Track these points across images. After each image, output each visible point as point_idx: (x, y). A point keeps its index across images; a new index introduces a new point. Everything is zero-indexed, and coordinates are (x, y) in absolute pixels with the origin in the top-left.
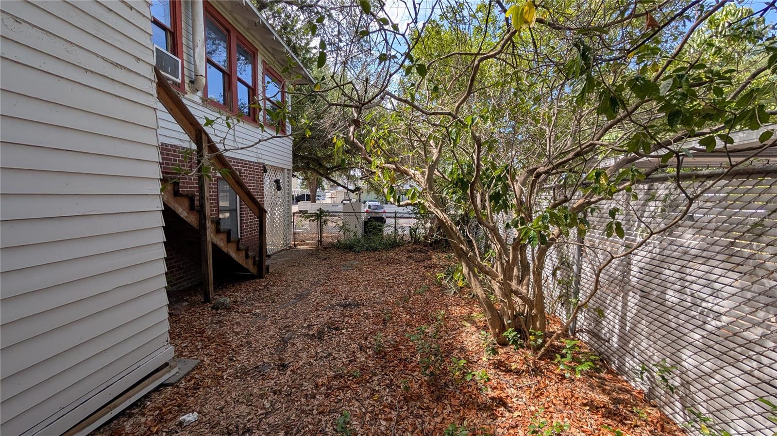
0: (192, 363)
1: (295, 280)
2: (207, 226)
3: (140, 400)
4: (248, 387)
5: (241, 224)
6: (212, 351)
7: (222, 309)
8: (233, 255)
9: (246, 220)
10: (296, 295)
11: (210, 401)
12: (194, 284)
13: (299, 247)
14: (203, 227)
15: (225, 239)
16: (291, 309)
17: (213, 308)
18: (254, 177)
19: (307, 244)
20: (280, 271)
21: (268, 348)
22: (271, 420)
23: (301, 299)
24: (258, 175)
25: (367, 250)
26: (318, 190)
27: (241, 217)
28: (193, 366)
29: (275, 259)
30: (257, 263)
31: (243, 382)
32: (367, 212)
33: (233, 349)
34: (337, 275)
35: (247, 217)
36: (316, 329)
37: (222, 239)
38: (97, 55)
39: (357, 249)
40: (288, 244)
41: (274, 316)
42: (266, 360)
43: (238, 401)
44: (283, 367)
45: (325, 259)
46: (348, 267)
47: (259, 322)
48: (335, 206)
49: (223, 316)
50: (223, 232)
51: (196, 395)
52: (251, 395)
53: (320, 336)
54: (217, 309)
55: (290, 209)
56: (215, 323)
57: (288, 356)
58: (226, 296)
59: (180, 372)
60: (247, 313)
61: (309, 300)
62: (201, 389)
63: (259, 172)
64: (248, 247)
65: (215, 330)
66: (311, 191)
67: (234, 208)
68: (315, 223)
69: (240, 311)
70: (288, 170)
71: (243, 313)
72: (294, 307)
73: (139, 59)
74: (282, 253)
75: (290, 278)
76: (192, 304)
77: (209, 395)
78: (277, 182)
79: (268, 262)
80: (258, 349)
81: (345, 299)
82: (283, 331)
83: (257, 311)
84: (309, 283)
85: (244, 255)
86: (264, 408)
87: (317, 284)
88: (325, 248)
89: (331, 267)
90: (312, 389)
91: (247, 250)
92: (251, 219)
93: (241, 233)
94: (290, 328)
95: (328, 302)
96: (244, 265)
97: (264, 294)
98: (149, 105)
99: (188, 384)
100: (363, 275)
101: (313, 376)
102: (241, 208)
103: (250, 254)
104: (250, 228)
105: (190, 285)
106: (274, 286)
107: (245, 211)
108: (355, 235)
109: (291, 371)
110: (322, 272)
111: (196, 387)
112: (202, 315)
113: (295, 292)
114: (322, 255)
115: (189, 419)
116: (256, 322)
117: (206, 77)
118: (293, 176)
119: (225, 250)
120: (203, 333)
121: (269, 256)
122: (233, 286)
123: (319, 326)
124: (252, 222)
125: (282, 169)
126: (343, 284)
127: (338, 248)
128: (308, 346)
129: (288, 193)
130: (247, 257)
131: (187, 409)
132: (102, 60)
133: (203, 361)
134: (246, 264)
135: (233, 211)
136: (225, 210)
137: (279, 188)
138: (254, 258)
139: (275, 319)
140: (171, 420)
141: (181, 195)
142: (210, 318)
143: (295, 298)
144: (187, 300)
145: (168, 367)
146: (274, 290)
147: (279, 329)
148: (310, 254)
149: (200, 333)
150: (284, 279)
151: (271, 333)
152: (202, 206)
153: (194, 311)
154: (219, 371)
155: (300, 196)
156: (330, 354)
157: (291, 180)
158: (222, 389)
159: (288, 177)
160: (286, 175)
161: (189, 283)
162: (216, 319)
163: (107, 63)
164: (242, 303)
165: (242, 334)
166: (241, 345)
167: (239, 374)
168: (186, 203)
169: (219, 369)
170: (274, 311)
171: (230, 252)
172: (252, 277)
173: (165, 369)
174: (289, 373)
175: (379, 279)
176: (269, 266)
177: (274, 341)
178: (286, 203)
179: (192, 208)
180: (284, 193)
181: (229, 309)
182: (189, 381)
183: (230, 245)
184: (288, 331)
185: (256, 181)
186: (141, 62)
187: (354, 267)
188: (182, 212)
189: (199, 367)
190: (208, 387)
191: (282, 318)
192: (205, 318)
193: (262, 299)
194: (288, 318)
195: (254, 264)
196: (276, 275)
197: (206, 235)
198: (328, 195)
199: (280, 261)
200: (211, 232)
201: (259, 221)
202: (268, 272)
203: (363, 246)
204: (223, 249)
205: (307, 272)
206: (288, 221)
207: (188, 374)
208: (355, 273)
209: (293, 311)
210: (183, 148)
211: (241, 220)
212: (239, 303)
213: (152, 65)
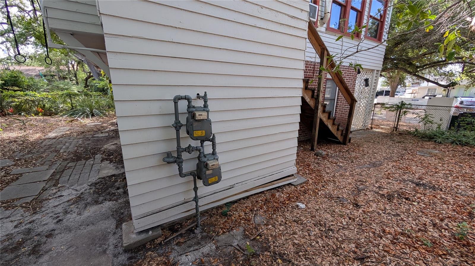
0: (303, 180)
1: (370, 152)
2: (319, 108)
3: (281, 186)
4: (332, 206)
5: (336, 108)
6: (314, 177)
7: (320, 157)
8: (330, 127)
9: (340, 106)
10: (370, 162)
11: (311, 203)
12: (306, 139)
13: (374, 130)
14: (317, 108)
15: (327, 117)
16: (365, 171)
17: (315, 154)
18: (350, 78)
19: (382, 128)
20: (359, 143)
21: (347, 189)
22: (346, 233)
23: (374, 167)
24: (353, 76)
25: (452, 143)
26: (399, 87)
27: (337, 104)
28: (304, 181)
29: (355, 134)
30: (344, 134)
31: (330, 201)
32: (457, 107)
33: (325, 181)
34: (411, 157)
35: (341, 104)
36: (386, 192)
37: (325, 116)
38: (286, 14)
39: (439, 140)
40: (366, 126)
41: (352, 171)
42: (345, 196)
43: (326, 211)
44: (357, 206)
45: (400, 142)
46: (425, 153)
47: (342, 172)
48: (415, 100)
49: (320, 161)
50: (327, 112)
51: (305, 196)
52: (334, 211)
53: (390, 198)
54: (317, 156)
55: (373, 100)
56: (316, 163)
57: (361, 199)
58: (322, 150)
59: (298, 181)
60: (334, 163)
61: (381, 169)
62: (307, 194)
63: (354, 74)
64: (340, 124)
65: (315, 167)
66: (392, 88)
67: (333, 98)
68: (394, 113)
69: (330, 161)
70: (377, 71)
71: (332, 163)
72: (368, 170)
73: (302, 10)
74: (361, 131)
75: (366, 149)
76: (305, 150)
77: (311, 199)
78: (366, 80)
79: (350, 136)
80: (340, 187)
81: (419, 179)
82: (358, 183)
83: (341, 164)
84: (382, 157)
85: (336, 128)
86: (341, 223)
87: (390, 159)
88: (399, 133)
89: (406, 150)
90: (380, 231)
91: (339, 125)
92: (343, 106)
93: (335, 114)
94: (364, 183)
95: (400, 176)
96: (335, 134)
97: (346, 155)
98: (303, 37)
99: (301, 189)
100: (443, 164)
101: (381, 223)
102: (338, 98)
103: (340, 128)
104: (341, 112)
105: (304, 139)
106: (353, 152)
107: (340, 100)
108: (439, 127)
109: (363, 211)
110: (395, 151)
111: (305, 192)
112: (309, 156)
113: (369, 160)
114: (397, 139)
115: (301, 206)
116: (339, 171)
117: (331, 13)
118: (381, 75)
119: (326, 123)
120: (309, 166)
121: (351, 132)
122: (327, 145)
123: (389, 190)
124: (343, 108)
125: (373, 71)
126: (418, 166)
127: (415, 136)
128: (378, 201)
129: (374, 89)
130: (338, 129)
131: (300, 201)
132: (287, 16)
133: (309, 181)
134: (337, 134)
135: (332, 100)
136: (328, 99)
137: (367, 85)
138: (342, 131)
139: (353, 173)
140: (293, 202)
141: (309, 89)
142: (313, 160)
143: (369, 165)
144: (302, 147)
145: (293, 176)
146: (354, 154)
147: (355, 180)
148: (385, 136)
149: (308, 166)
150: (361, 149)
151: (349, 181)
152: (318, 96)
153: (306, 153)
154: (317, 189)
155: (379, 92)
156: (398, 215)
157: (378, 79)
158: (318, 200)
159: (376, 77)
160: (375, 75)
161: (303, 138)
162: (316, 161)
163: (289, 17)
164: (331, 157)
165: (330, 174)
166: (330, 181)
167: (327, 197)
168: (310, 93)
169: (316, 189)
170: (352, 168)
171: (329, 125)
172: (339, 143)
173: (292, 177)
174: (360, 211)
175: (466, 173)
176: (351, 138)
177: (351, 187)
178: (371, 96)
179: (313, 97)
180: (371, 89)
181: (324, 158)
182: (302, 187)
183: (329, 120)
184: (362, 184)
185: (351, 80)
186: (303, 12)
187: (432, 155)
188: (308, 100)
189: (307, 182)
190: (310, 195)
191: (357, 174)
192: (311, 158)
193: (344, 158)
194: (363, 176)
195: (342, 135)
196: (356, 145)
197: (318, 113)
198: (409, 91)
199: (359, 136)
200: (320, 112)
201: (350, 108)
202: (350, 142)
203: (447, 139)
204: (325, 123)
205: (381, 148)
206: (370, 109)
207: (301, 184)
208: (434, 161)
209: (367, 172)
210: (311, 62)
211: (336, 106)
212: (329, 156)
213: (308, 12)
